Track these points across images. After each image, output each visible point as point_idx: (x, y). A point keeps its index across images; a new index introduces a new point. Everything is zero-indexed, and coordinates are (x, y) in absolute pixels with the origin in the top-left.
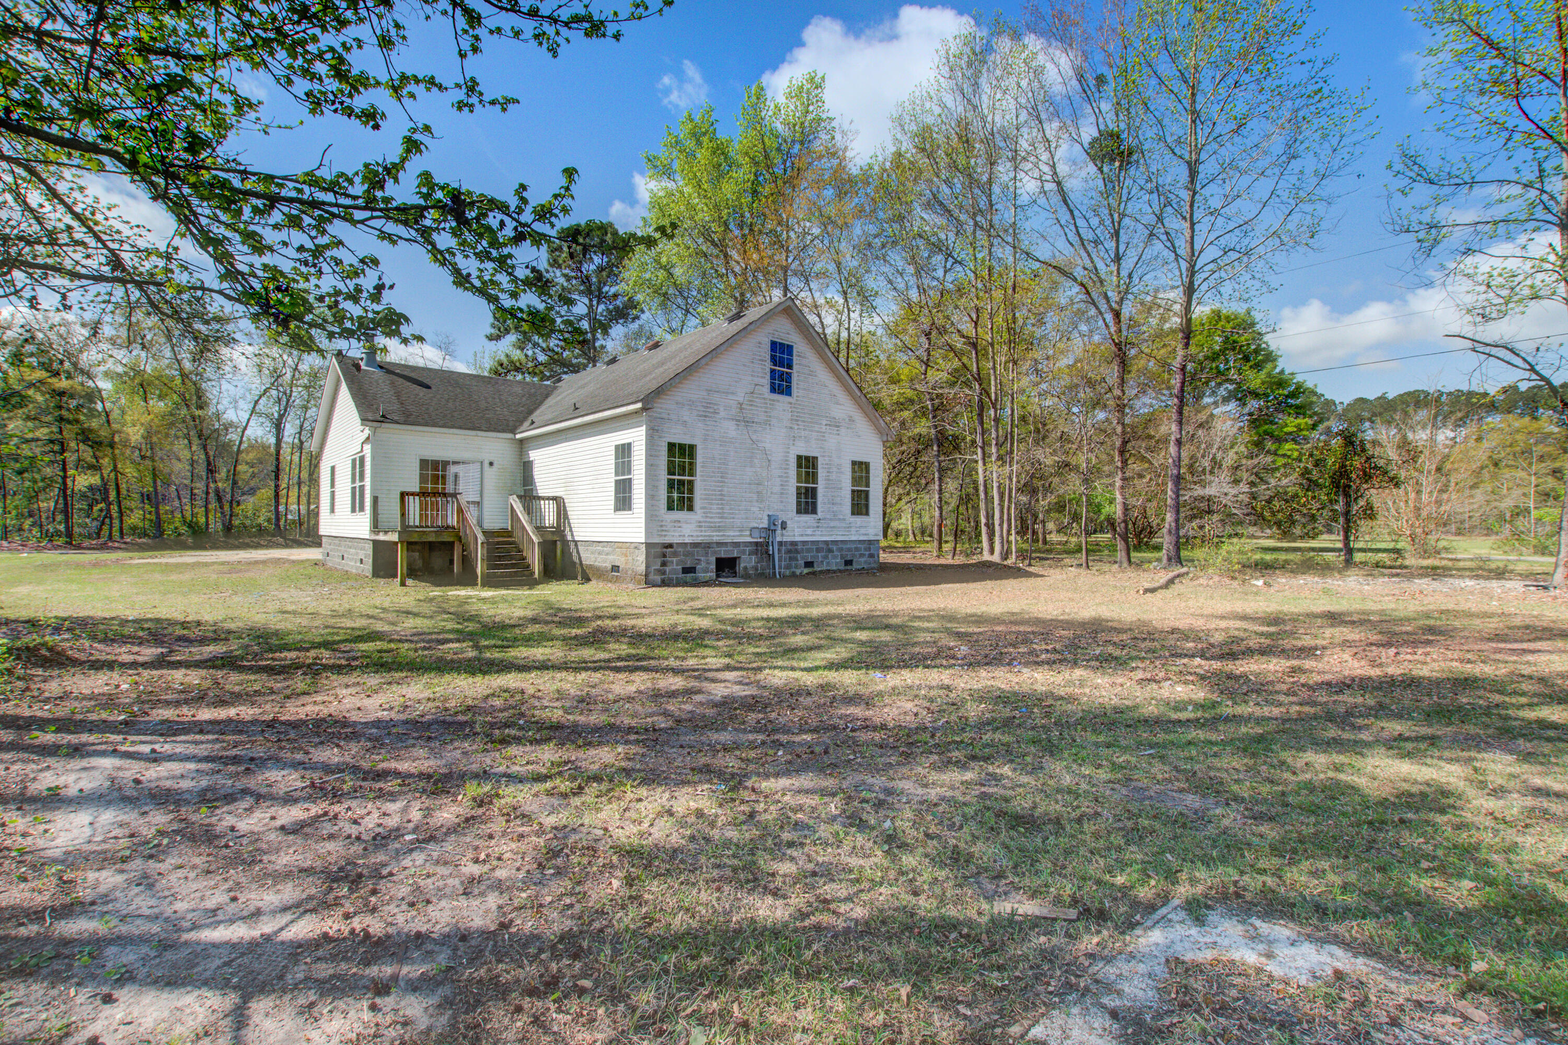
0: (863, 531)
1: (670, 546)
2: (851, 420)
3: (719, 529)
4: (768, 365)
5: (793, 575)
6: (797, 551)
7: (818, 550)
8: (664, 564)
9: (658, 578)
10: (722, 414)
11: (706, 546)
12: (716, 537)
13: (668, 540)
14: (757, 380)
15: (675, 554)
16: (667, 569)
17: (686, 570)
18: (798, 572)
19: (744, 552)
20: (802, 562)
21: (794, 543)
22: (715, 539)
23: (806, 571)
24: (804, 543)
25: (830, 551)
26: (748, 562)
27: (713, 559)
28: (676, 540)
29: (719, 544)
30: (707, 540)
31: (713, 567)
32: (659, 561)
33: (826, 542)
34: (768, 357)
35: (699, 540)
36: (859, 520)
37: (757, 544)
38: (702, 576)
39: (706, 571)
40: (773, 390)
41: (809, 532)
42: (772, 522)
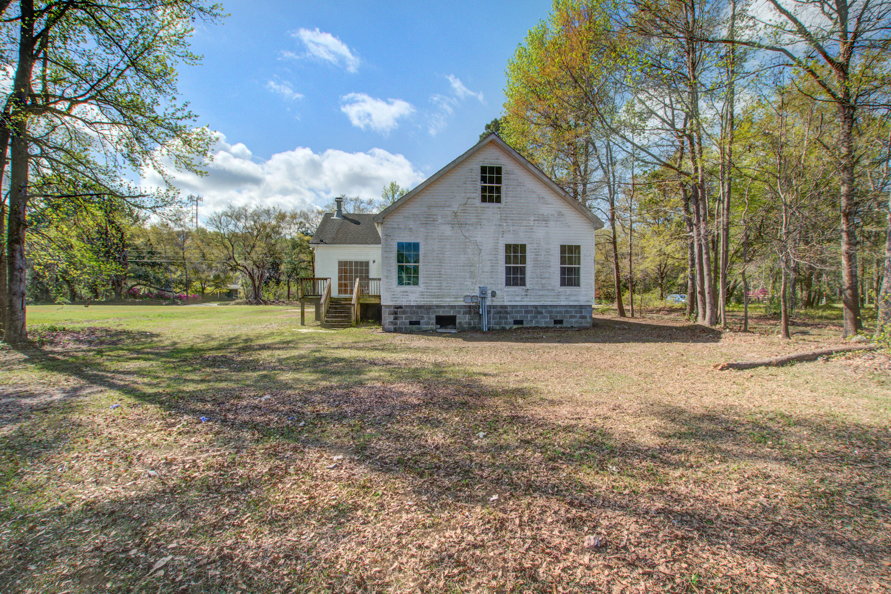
0: (573, 298)
1: (401, 307)
2: (560, 214)
3: (438, 297)
4: (479, 184)
5: (503, 329)
6: (506, 312)
7: (527, 312)
8: (396, 318)
9: (392, 327)
10: (440, 221)
11: (428, 308)
12: (435, 302)
13: (398, 303)
14: (469, 195)
15: (404, 313)
16: (398, 322)
17: (411, 323)
18: (508, 327)
19: (459, 312)
20: (511, 320)
21: (502, 307)
22: (434, 303)
23: (515, 327)
24: (513, 307)
25: (541, 313)
26: (463, 319)
27: (434, 316)
28: (404, 304)
29: (438, 307)
30: (429, 303)
31: (434, 321)
32: (392, 317)
33: (536, 307)
34: (479, 178)
35: (422, 303)
36: (568, 290)
37: (470, 307)
38: (424, 327)
39: (428, 324)
40: (484, 199)
41: (518, 298)
42: (483, 292)
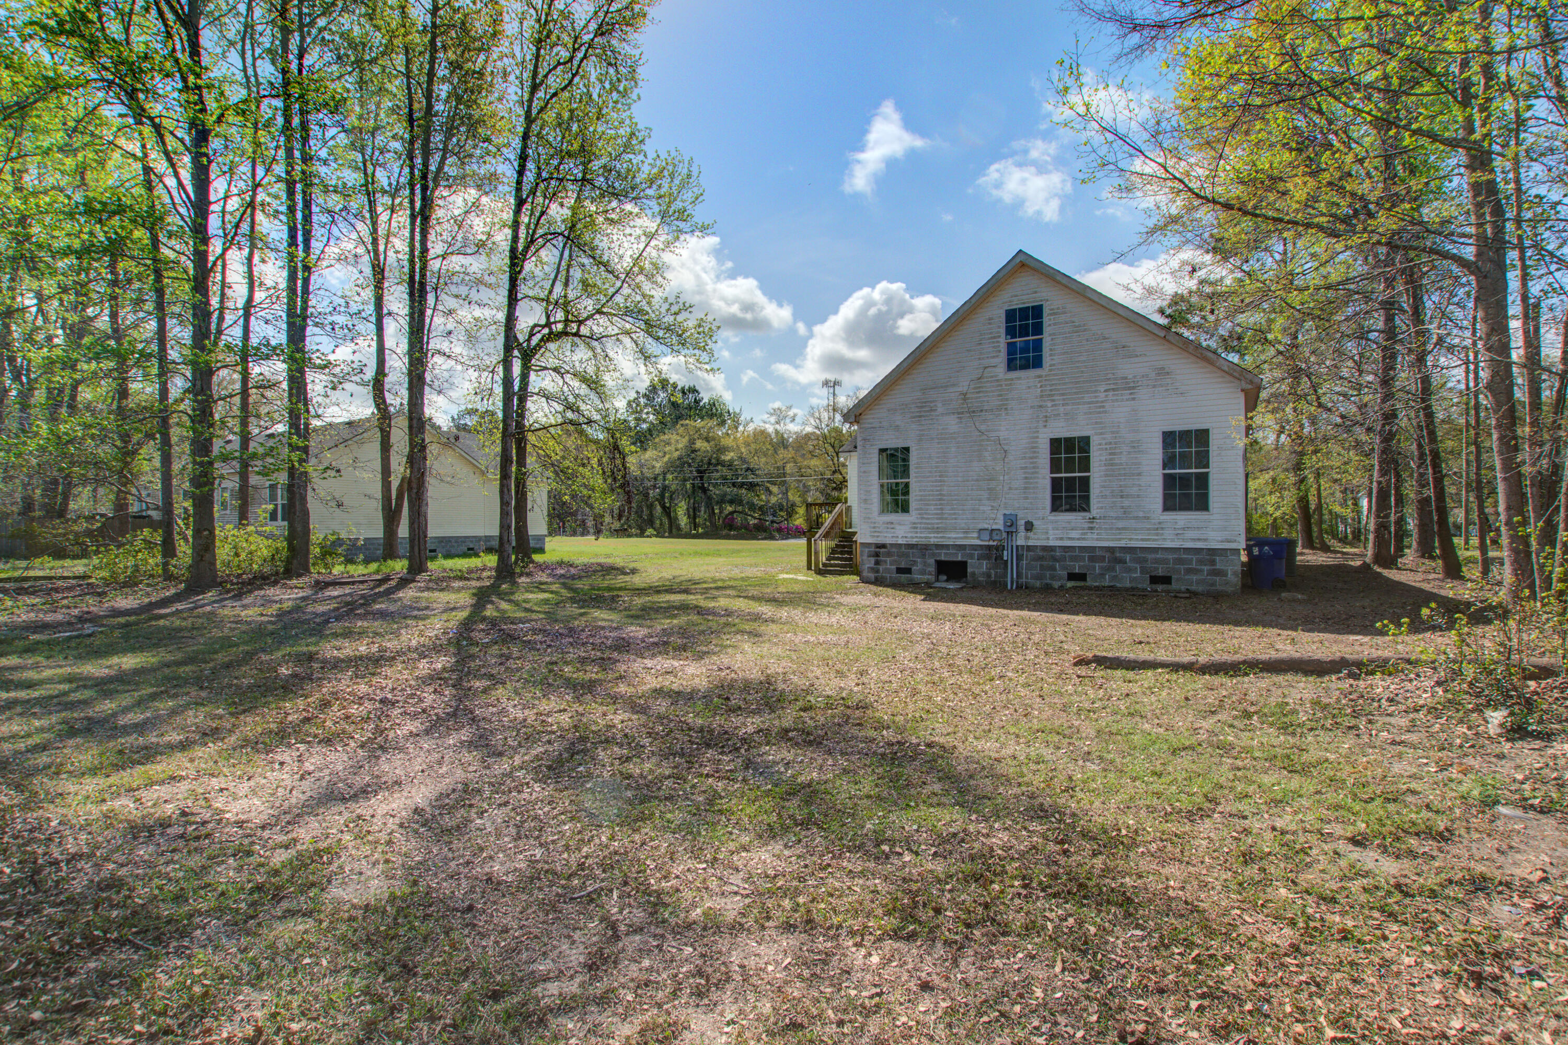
0: (1190, 534)
1: (883, 546)
3: (937, 530)
4: (1003, 341)
5: (1047, 589)
6: (1055, 559)
7: (1092, 559)
8: (877, 563)
9: (872, 576)
10: (940, 410)
11: (923, 549)
12: (934, 539)
13: (881, 540)
14: (986, 362)
15: (889, 554)
16: (881, 568)
17: (900, 571)
18: (1056, 584)
19: (971, 556)
20: (1064, 573)
21: (1045, 548)
22: (932, 541)
23: (1070, 584)
24: (1066, 549)
25: (1122, 561)
26: (978, 568)
27: (932, 561)
28: (888, 541)
29: (939, 546)
30: (923, 541)
31: (932, 569)
32: (873, 560)
33: (1111, 550)
34: (1003, 331)
35: (914, 541)
36: (1182, 518)
37: (989, 548)
38: (917, 577)
39: (923, 572)
40: (1011, 365)
41: (1074, 534)
42: (1011, 524)
